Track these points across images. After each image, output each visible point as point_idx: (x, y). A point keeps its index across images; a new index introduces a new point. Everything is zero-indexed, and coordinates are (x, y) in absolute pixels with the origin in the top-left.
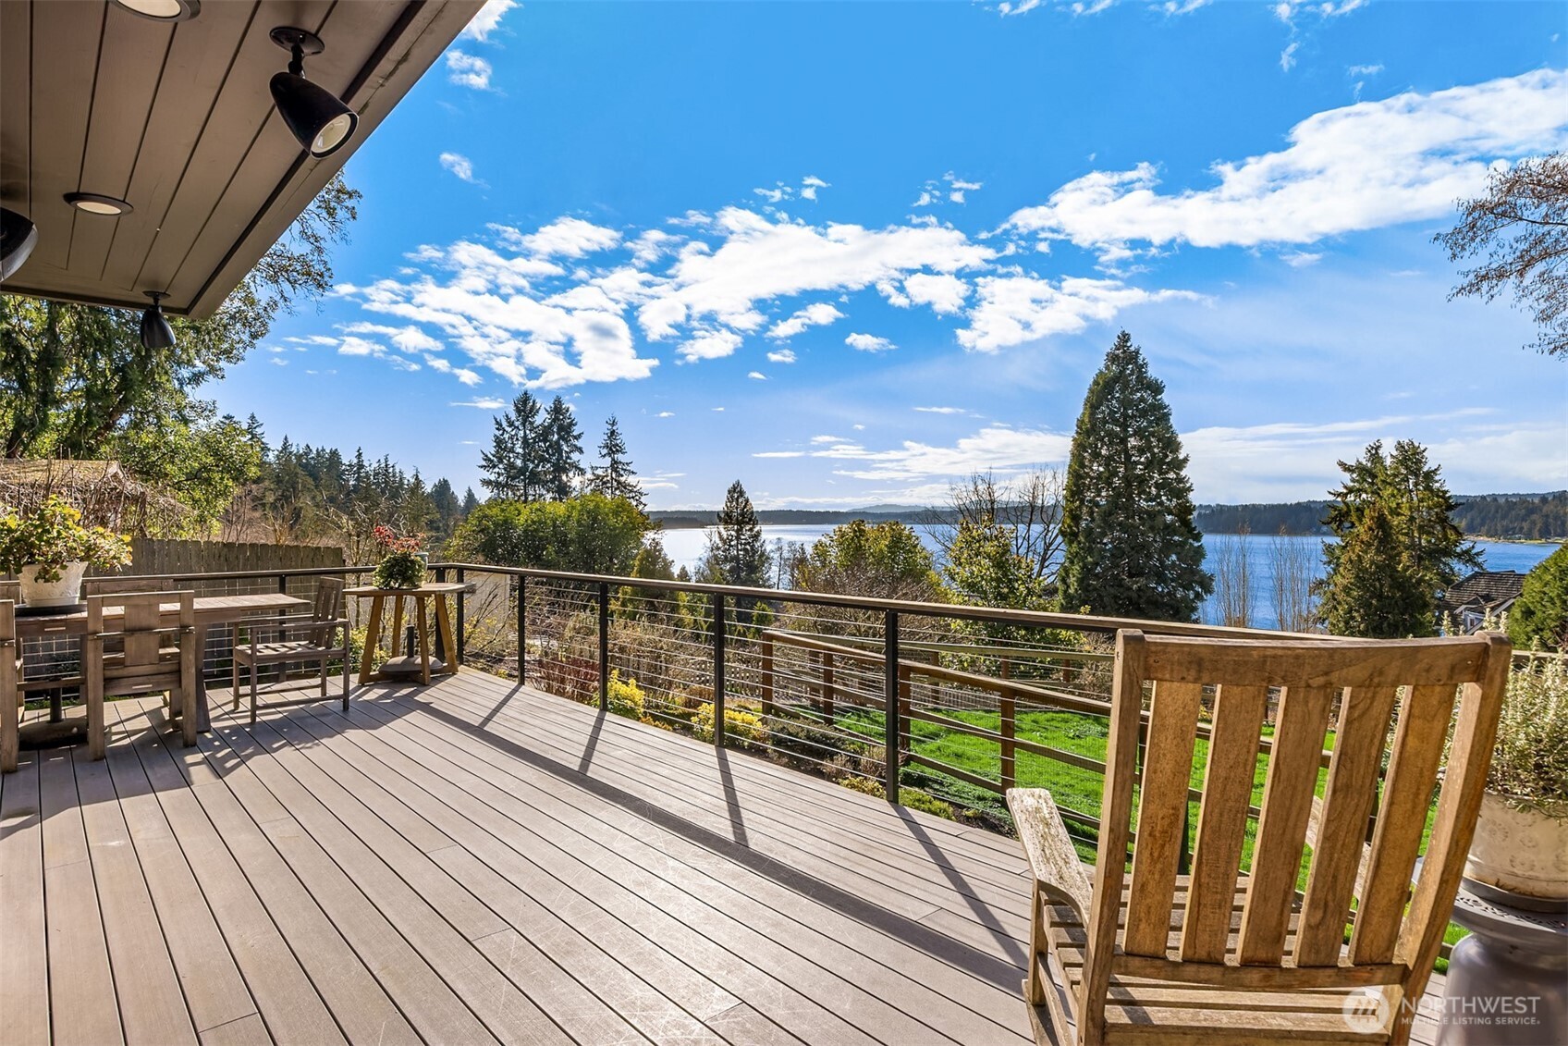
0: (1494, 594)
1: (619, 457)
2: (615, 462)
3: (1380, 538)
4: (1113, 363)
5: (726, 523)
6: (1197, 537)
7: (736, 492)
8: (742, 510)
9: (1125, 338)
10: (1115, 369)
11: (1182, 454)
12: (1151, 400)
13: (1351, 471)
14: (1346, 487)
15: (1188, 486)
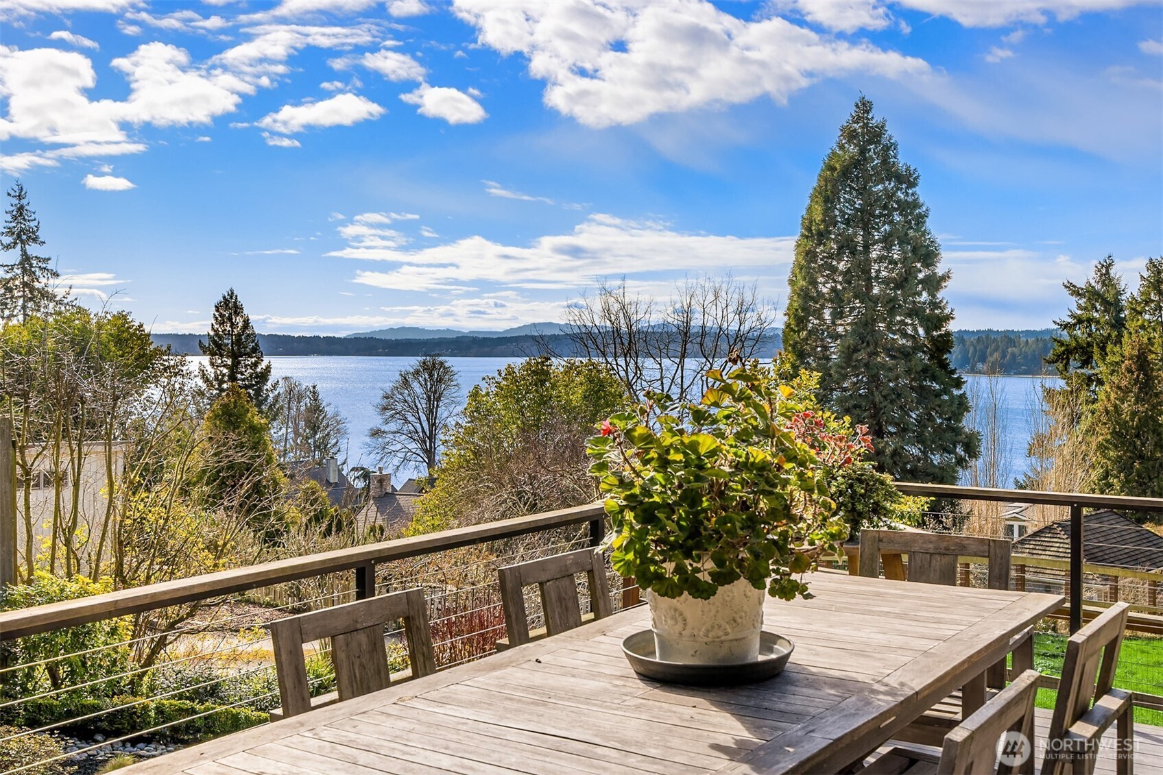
1: (33, 249)
2: (26, 258)
3: (1142, 383)
4: (849, 142)
5: (213, 354)
6: (958, 383)
7: (229, 307)
8: (239, 335)
9: (864, 107)
10: (853, 149)
11: (940, 270)
12: (900, 194)
13: (1079, 295)
14: (1073, 316)
15: (947, 311)
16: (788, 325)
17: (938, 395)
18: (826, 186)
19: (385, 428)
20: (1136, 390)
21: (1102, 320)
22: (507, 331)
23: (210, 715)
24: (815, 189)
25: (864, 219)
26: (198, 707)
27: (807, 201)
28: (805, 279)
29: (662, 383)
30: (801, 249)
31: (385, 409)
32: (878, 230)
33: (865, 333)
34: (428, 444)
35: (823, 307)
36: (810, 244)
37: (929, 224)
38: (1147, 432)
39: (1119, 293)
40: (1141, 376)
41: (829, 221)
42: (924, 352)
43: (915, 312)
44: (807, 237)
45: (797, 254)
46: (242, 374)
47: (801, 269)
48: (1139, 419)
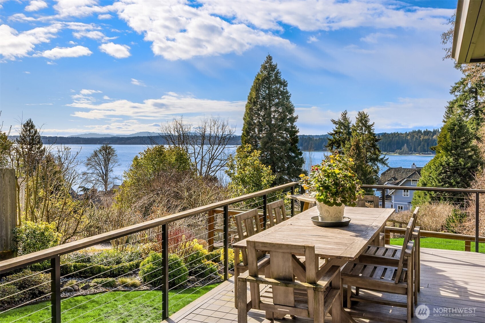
0: (397, 177)
3: (357, 154)
4: (264, 70)
5: (22, 144)
6: (301, 154)
7: (29, 126)
8: (33, 136)
9: (270, 58)
10: (265, 73)
11: (295, 115)
12: (282, 89)
13: (336, 124)
14: (334, 131)
15: (297, 129)
16: (243, 134)
17: (294, 157)
18: (257, 85)
19: (88, 172)
20: (355, 156)
21: (344, 132)
22: (131, 135)
23: (92, 267)
24: (252, 86)
25: (269, 97)
26: (88, 265)
27: (250, 91)
28: (249, 118)
29: (195, 154)
30: (248, 107)
31: (88, 165)
32: (274, 101)
33: (270, 137)
34: (105, 177)
35: (255, 128)
36: (251, 105)
37: (291, 99)
38: (359, 170)
39: (349, 123)
40: (357, 151)
41: (257, 97)
42: (289, 143)
43: (286, 130)
44: (250, 103)
45: (246, 109)
46: (34, 151)
47: (248, 114)
48: (357, 166)
